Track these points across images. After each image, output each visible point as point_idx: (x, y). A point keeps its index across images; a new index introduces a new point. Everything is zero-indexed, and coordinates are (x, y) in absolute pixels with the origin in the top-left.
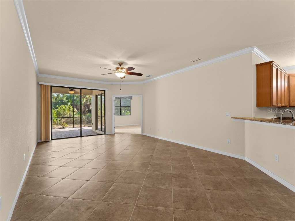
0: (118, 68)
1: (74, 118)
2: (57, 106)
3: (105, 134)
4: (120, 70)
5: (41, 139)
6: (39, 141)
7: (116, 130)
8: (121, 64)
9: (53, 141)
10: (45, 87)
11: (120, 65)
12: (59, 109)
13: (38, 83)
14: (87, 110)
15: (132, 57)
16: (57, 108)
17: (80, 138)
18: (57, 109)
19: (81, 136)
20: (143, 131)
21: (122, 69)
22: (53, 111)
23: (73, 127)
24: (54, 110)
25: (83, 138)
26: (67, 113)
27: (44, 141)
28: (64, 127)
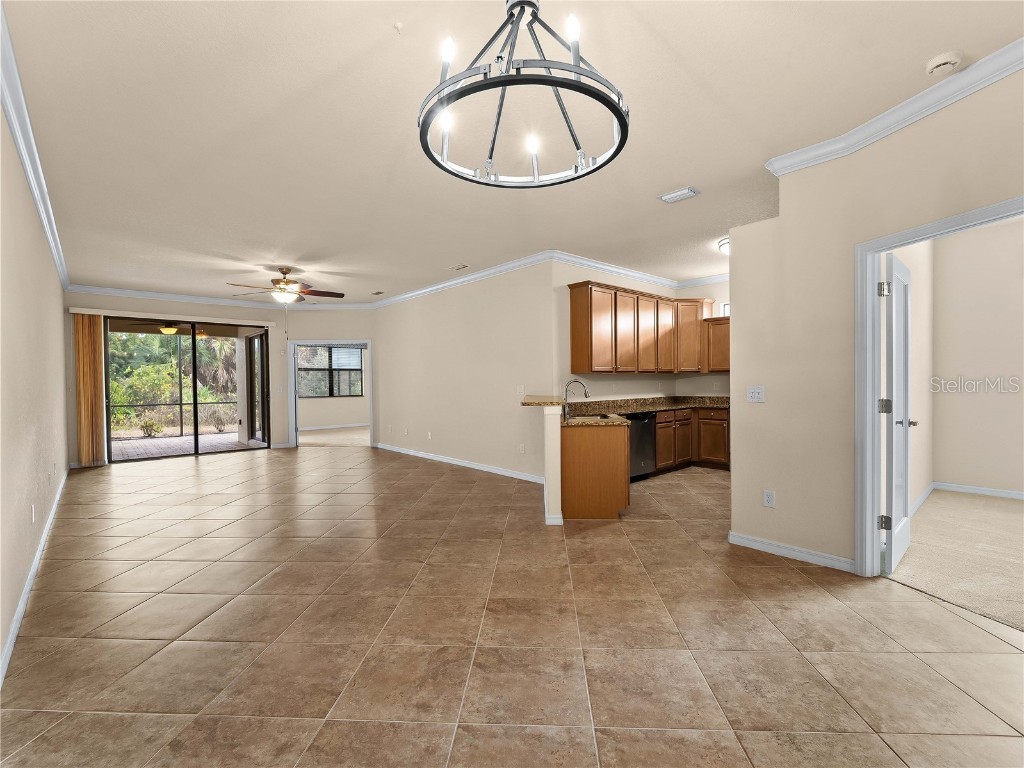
0: (276, 282)
1: (184, 407)
2: (128, 370)
3: (269, 447)
4: (282, 285)
5: (80, 461)
6: (75, 465)
7: (302, 440)
8: (285, 271)
9: (114, 466)
10: (86, 320)
11: (285, 273)
12: (136, 378)
13: (66, 310)
15: (311, 257)
16: (128, 375)
17: (193, 458)
18: (129, 381)
19: (197, 453)
20: (375, 438)
21: (288, 282)
22: (113, 384)
23: (182, 435)
24: (115, 380)
25: (200, 457)
27: (87, 465)
28: (150, 435)
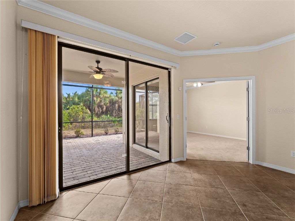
2: (68, 107)
6: (22, 204)
14: (101, 111)
17: (125, 177)
18: (68, 111)
26: (79, 115)
28: (78, 136)
